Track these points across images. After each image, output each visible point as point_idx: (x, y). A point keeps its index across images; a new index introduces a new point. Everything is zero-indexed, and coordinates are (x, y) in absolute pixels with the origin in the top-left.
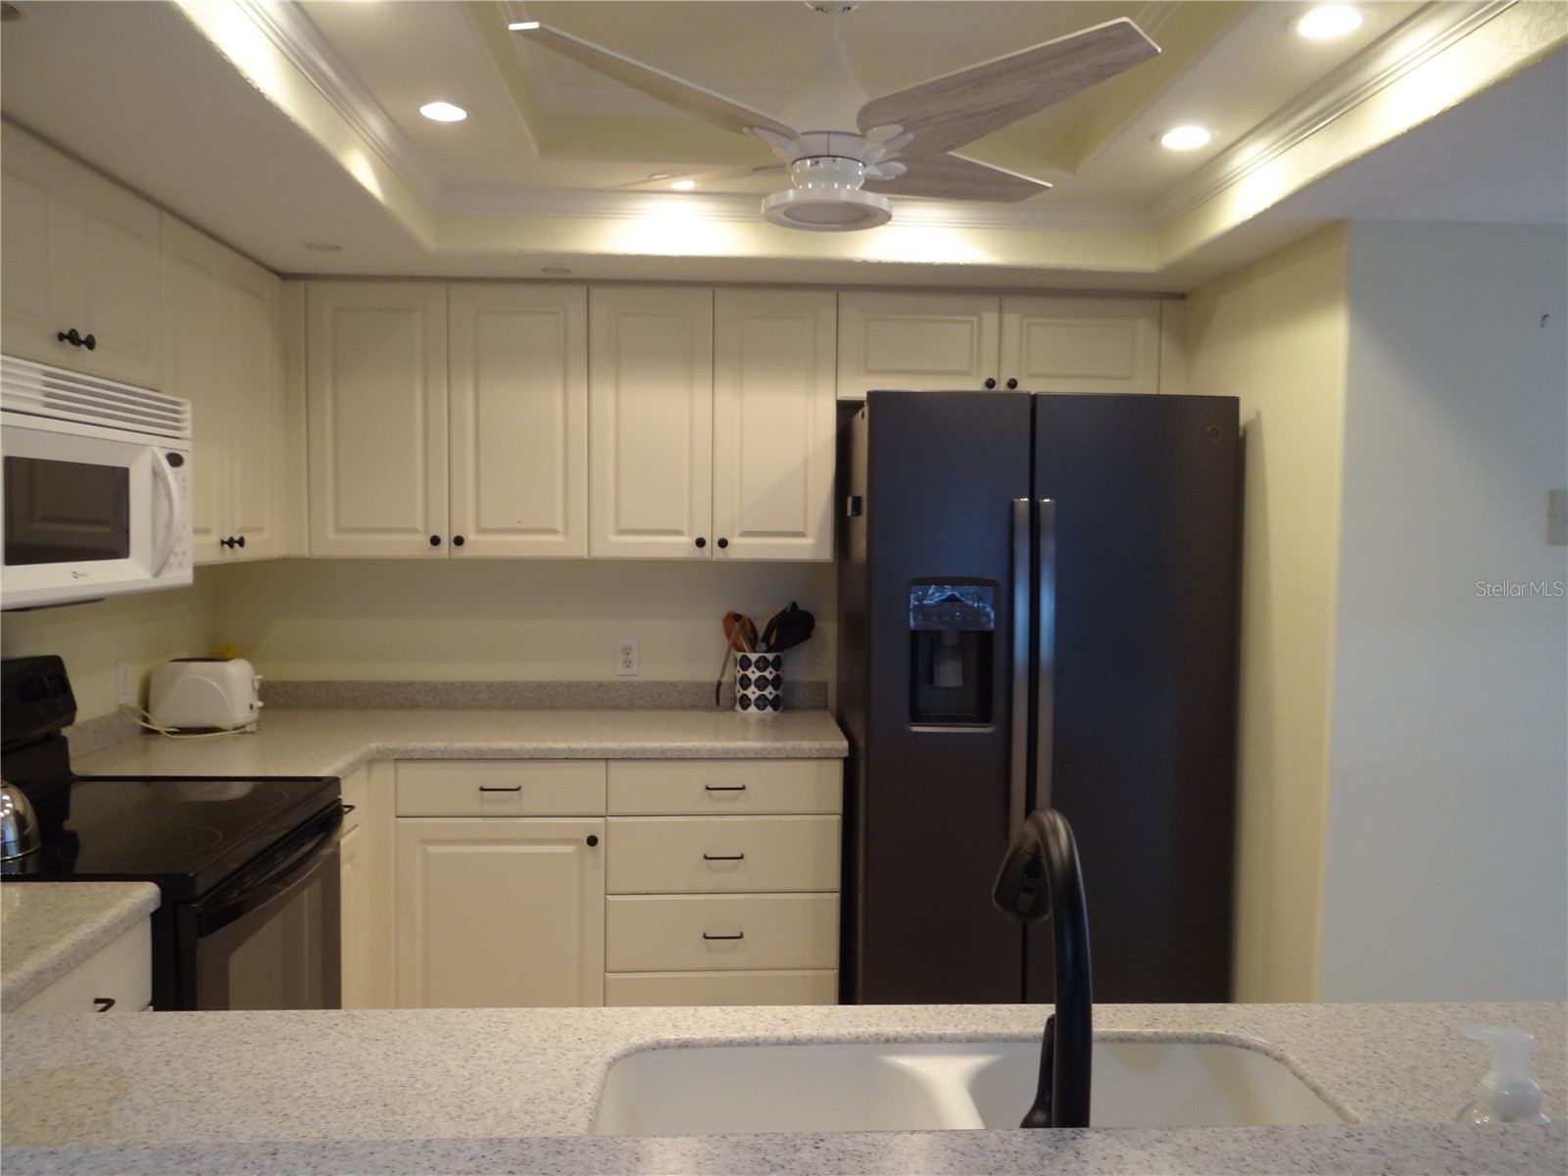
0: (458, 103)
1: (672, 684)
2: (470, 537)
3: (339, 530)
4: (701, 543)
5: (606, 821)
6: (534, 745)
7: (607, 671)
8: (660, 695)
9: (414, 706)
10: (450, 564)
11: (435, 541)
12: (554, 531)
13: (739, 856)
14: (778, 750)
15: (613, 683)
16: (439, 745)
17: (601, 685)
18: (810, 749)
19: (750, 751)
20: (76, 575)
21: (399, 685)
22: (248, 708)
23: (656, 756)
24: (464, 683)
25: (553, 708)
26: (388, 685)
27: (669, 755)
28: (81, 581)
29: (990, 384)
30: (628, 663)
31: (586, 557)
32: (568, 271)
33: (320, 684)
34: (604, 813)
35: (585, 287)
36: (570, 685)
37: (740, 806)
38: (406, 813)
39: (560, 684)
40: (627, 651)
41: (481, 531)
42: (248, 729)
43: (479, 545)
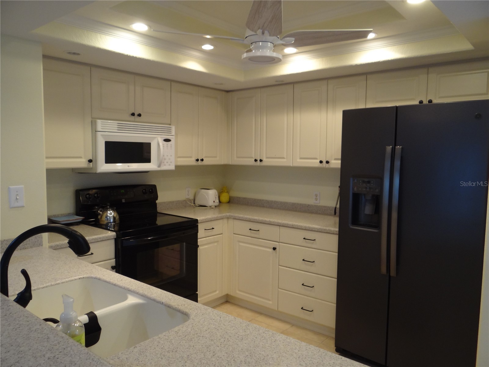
0: (212, 45)
1: (328, 207)
2: (264, 159)
3: (237, 157)
4: (321, 162)
5: (279, 244)
6: (262, 219)
7: (310, 201)
8: (325, 210)
9: (263, 207)
10: (260, 166)
11: (256, 160)
12: (283, 158)
13: (313, 261)
14: (325, 230)
15: (312, 205)
16: (241, 216)
17: (309, 205)
18: (334, 231)
19: (316, 229)
20: (128, 166)
21: (260, 200)
22: (213, 202)
23: (291, 226)
24: (275, 201)
25: (296, 211)
26: (258, 200)
27: (294, 226)
28: (130, 168)
29: (421, 102)
30: (316, 199)
31: (292, 166)
32: (283, 81)
33: (244, 198)
34: (279, 241)
35: (293, 85)
36: (301, 204)
37: (314, 246)
38: (236, 233)
39: (298, 204)
40: (316, 195)
41: (267, 158)
42: (212, 207)
43: (267, 162)
